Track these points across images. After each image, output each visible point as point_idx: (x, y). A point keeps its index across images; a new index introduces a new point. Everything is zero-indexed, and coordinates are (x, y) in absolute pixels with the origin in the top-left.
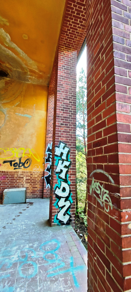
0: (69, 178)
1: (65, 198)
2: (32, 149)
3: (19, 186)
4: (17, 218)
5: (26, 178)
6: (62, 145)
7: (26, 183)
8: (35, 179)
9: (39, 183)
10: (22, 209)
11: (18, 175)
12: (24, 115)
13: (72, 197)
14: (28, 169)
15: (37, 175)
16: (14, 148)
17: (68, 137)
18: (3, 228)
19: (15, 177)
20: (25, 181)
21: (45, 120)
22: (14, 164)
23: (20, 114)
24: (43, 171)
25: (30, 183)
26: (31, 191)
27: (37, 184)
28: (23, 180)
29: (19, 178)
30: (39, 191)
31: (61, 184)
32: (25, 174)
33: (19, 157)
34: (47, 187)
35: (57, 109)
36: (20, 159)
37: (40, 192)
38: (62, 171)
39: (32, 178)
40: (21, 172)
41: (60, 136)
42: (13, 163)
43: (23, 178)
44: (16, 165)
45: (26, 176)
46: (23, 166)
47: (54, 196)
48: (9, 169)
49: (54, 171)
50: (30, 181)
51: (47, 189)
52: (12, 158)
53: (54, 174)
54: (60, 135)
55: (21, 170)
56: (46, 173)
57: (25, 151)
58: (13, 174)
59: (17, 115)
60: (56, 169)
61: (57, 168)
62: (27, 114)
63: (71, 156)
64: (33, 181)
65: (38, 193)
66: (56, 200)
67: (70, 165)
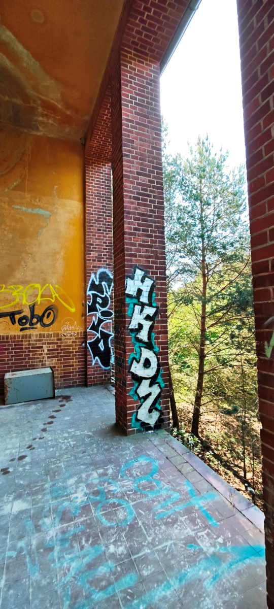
0: (156, 341)
1: (150, 380)
2: (56, 286)
3: (34, 365)
4: (51, 427)
5: (47, 347)
6: (139, 273)
7: (48, 358)
8: (68, 349)
9: (77, 357)
10: (51, 410)
11: (31, 342)
12: (32, 210)
13: (163, 376)
14: (51, 330)
15: (71, 341)
16: (15, 283)
17: (150, 257)
18: (28, 448)
19: (24, 347)
20: (47, 354)
21: (82, 222)
22: (20, 320)
23: (24, 209)
24: (83, 331)
25: (57, 357)
26: (61, 373)
27: (73, 359)
28: (43, 352)
29: (32, 348)
30: (76, 372)
31: (142, 352)
32: (46, 340)
33: (30, 304)
34: (93, 364)
35: (124, 196)
36: (32, 308)
37: (79, 375)
38: (141, 326)
39: (60, 346)
40: (37, 336)
41: (135, 256)
42: (17, 317)
43: (42, 347)
44: (24, 321)
45: (49, 343)
46: (39, 324)
47: (129, 377)
48: (9, 331)
49: (126, 327)
50: (58, 353)
51: (93, 368)
52: (15, 307)
53: (126, 334)
54: (133, 252)
55: (36, 332)
56: (90, 335)
57: (41, 289)
58: (18, 341)
59: (18, 209)
60: (130, 324)
61: (131, 321)
62: (40, 207)
63: (157, 295)
64: (64, 353)
65: (76, 375)
66: (132, 385)
67: (156, 314)
